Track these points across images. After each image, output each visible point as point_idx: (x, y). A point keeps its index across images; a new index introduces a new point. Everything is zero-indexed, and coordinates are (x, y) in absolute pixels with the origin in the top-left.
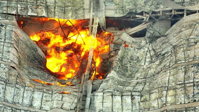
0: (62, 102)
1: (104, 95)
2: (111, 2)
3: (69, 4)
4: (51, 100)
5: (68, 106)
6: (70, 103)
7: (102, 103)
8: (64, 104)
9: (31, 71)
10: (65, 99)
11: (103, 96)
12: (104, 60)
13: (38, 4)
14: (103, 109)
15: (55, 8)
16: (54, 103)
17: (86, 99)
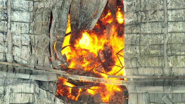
0: (20, 46)
1: (31, 94)
2: (148, 101)
3: (143, 50)
4: (23, 32)
5: (17, 53)
6: (21, 55)
7: (21, 92)
8: (18, 48)
9: (64, 11)
10: (25, 49)
11: (29, 93)
12: (93, 98)
13: (140, 12)
14: (14, 94)
15: (138, 33)
16: (19, 37)
17: (28, 74)
